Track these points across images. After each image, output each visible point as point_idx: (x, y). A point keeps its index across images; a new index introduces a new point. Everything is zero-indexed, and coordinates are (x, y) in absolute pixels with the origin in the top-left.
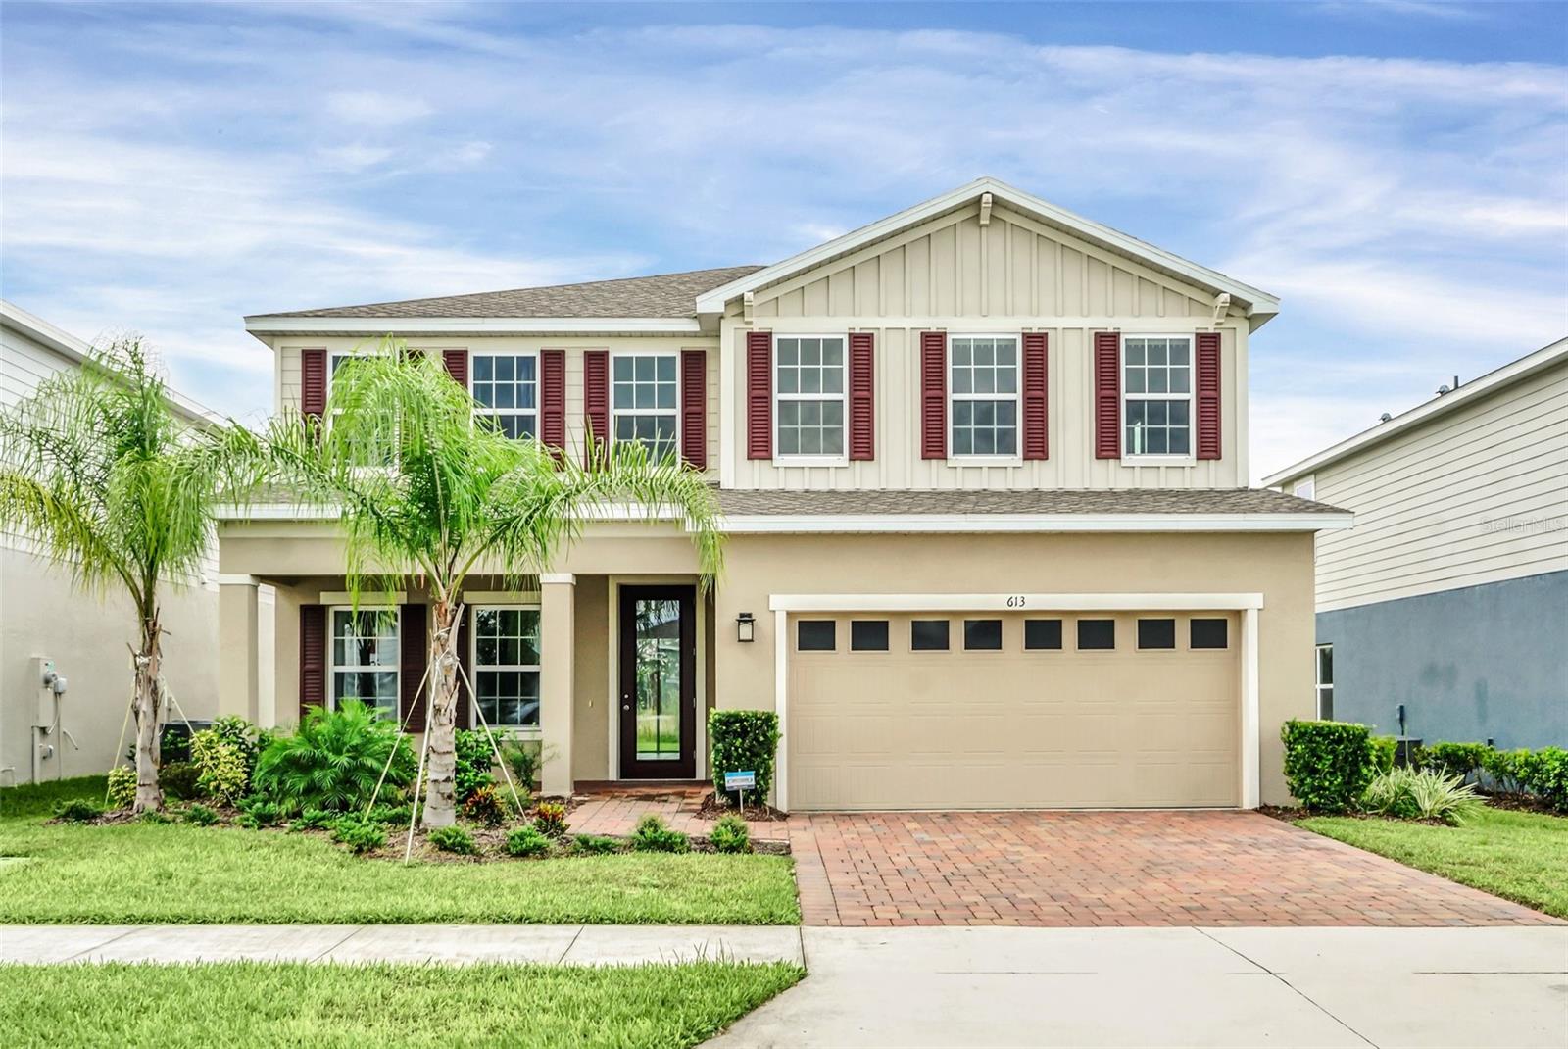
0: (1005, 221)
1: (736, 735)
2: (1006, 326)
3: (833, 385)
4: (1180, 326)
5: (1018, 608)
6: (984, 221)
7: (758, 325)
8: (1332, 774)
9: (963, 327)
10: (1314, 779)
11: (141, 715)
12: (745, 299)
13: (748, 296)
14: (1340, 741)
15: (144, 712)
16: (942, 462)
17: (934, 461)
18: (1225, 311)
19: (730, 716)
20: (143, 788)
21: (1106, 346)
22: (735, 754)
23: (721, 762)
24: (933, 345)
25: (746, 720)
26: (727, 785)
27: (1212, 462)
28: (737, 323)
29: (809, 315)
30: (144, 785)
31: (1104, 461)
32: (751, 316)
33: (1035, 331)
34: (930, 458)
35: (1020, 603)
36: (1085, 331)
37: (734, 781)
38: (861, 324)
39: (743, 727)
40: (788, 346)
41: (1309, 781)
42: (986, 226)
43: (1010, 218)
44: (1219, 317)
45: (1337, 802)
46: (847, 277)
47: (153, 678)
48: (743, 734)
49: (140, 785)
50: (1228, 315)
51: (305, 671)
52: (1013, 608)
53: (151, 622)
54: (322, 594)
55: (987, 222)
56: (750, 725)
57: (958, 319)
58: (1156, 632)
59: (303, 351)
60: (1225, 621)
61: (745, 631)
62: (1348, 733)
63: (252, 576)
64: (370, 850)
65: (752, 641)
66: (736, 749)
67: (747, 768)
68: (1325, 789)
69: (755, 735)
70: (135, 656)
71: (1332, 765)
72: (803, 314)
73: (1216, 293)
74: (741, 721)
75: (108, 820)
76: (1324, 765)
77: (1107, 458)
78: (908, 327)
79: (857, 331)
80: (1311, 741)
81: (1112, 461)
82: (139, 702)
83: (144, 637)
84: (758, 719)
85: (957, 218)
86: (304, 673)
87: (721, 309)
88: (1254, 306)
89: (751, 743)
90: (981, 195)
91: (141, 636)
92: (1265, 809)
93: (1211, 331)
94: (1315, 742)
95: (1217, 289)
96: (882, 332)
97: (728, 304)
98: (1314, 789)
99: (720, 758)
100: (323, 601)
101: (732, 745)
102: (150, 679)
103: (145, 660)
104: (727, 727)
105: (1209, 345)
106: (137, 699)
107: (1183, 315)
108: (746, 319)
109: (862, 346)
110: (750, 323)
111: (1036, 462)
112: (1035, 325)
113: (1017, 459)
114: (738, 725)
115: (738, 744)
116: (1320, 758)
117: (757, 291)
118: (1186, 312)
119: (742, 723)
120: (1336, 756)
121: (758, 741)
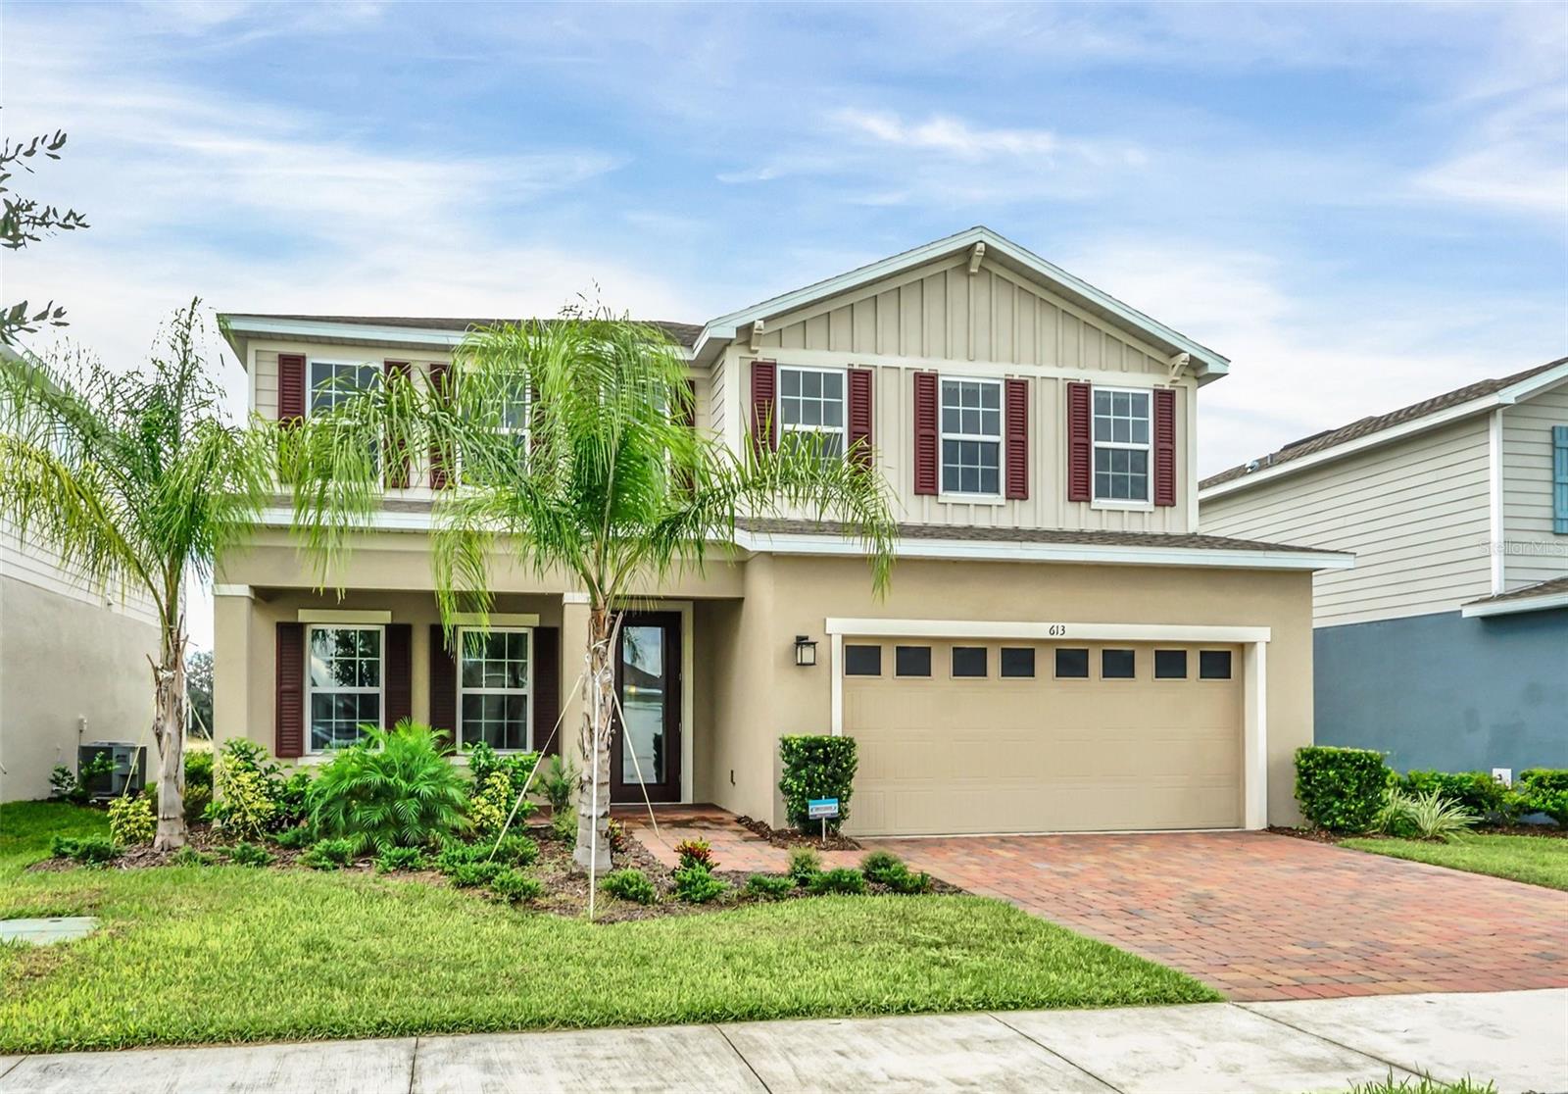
0: (990, 272)
1: (816, 760)
2: (991, 372)
3: (832, 418)
4: (1139, 381)
5: (1058, 637)
6: (973, 270)
7: (764, 354)
8: (1356, 797)
9: (953, 370)
10: (1342, 803)
11: (165, 738)
12: (756, 327)
13: (760, 324)
14: (1362, 767)
15: (169, 734)
16: (934, 497)
17: (926, 497)
18: (1182, 371)
19: (815, 740)
20: (167, 822)
21: (1078, 394)
22: (818, 781)
23: (804, 790)
24: (925, 385)
25: (829, 745)
26: (810, 813)
27: (1167, 509)
28: (742, 352)
29: (811, 348)
30: (168, 819)
31: (1076, 504)
32: (758, 345)
33: (1016, 378)
34: (922, 494)
35: (1061, 632)
36: (1060, 381)
37: (817, 809)
38: (861, 360)
39: (826, 753)
40: (791, 377)
41: (1337, 804)
42: (974, 274)
43: (995, 269)
44: (1176, 375)
45: (1359, 824)
46: (846, 315)
47: (178, 695)
48: (826, 760)
49: (163, 819)
50: (1183, 375)
51: (282, 692)
52: (1054, 637)
53: (175, 631)
54: (300, 611)
55: (976, 271)
56: (833, 752)
57: (948, 362)
58: (1170, 662)
59: (280, 356)
60: (1229, 653)
61: (807, 655)
62: (1371, 758)
63: (251, 587)
64: (527, 900)
65: (814, 664)
66: (819, 776)
67: (830, 796)
68: (1351, 812)
69: (837, 760)
70: (156, 669)
71: (1358, 789)
72: (805, 348)
73: (1175, 352)
74: (824, 747)
75: (132, 861)
76: (1350, 791)
77: (1079, 501)
78: (903, 367)
79: (856, 367)
80: (1340, 767)
81: (1083, 504)
82: (161, 723)
83: (168, 647)
84: (841, 744)
85: (948, 265)
86: (280, 694)
87: (733, 335)
88: (1210, 365)
89: (833, 769)
90: (975, 244)
91: (164, 647)
92: (1271, 829)
93: (1167, 388)
94: (1345, 768)
95: (1176, 348)
96: (879, 370)
97: (739, 330)
98: (1342, 813)
99: (803, 784)
100: (301, 619)
101: (814, 771)
102: (175, 696)
103: (170, 674)
104: (810, 753)
105: (1165, 401)
106: (158, 719)
107: (1143, 371)
108: (753, 348)
109: (861, 382)
110: (756, 352)
111: (1017, 502)
112: (1018, 372)
113: (1000, 498)
114: (821, 750)
115: (820, 770)
116: (1347, 783)
117: (766, 320)
118: (1146, 369)
119: (825, 748)
120: (1361, 781)
121: (840, 767)
